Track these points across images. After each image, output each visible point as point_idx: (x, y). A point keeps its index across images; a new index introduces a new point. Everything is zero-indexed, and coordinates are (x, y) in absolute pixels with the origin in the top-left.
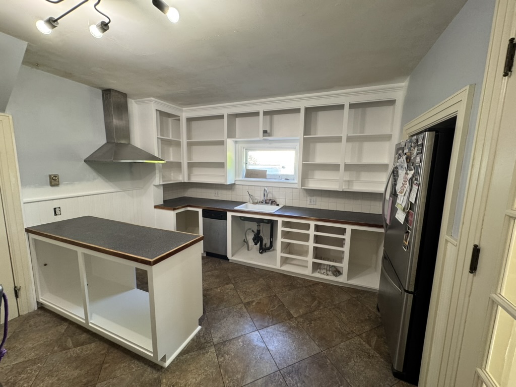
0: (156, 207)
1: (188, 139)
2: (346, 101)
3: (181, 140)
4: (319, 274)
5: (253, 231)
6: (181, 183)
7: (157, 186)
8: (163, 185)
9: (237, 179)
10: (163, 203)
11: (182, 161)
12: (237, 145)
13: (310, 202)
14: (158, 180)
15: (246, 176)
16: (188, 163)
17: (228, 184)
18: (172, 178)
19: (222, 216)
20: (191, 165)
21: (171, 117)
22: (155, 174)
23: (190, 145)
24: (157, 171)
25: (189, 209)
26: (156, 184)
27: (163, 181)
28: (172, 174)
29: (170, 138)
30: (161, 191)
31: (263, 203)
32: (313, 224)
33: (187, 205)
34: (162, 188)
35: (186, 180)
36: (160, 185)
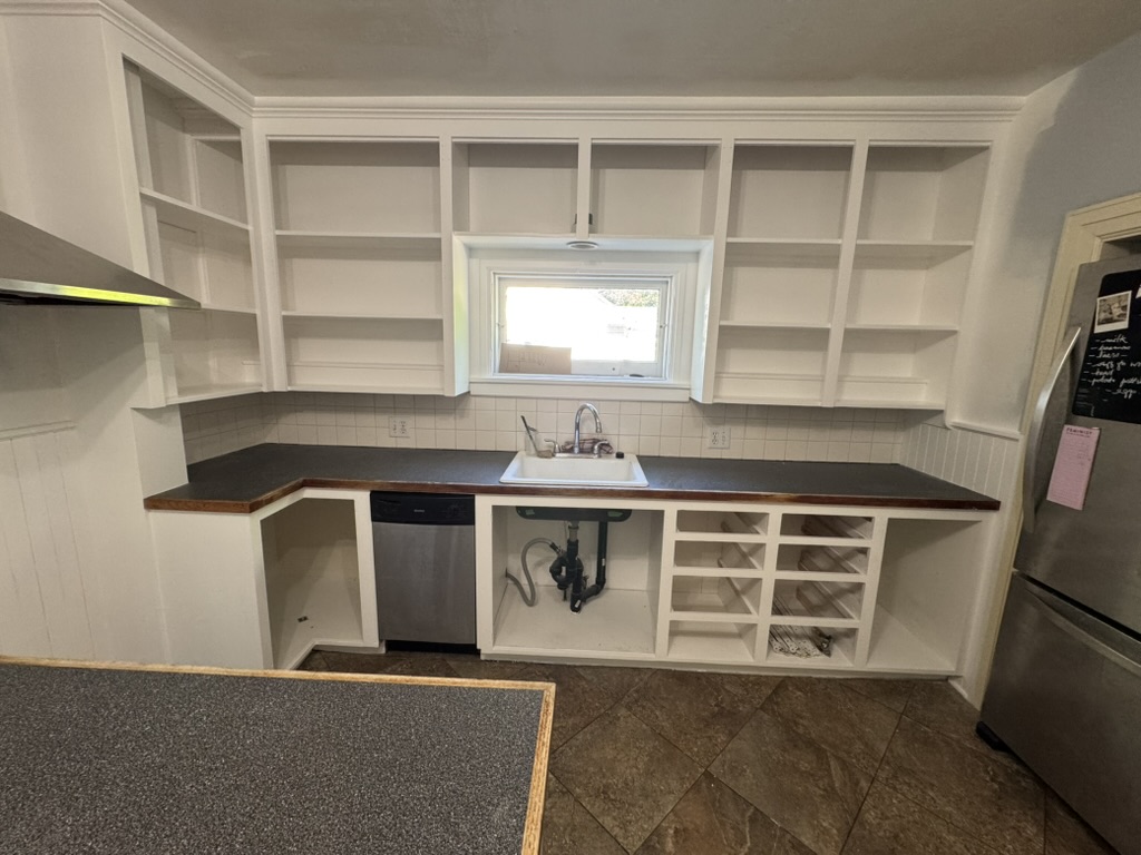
0: (153, 503)
1: (277, 228)
2: (861, 136)
3: (250, 228)
4: (782, 655)
5: (553, 547)
6: (261, 395)
7: (153, 414)
8: (183, 407)
9: (475, 377)
10: (185, 481)
11: (258, 312)
12: (474, 262)
13: (715, 440)
14: (156, 386)
15: (504, 368)
16: (286, 319)
17: (457, 394)
18: (214, 378)
19: (454, 509)
20: (296, 328)
21: (192, 132)
22: (142, 359)
23: (288, 249)
24: (151, 349)
25: (310, 493)
26: (152, 406)
27: (181, 391)
28: (212, 363)
29: (194, 206)
30: (174, 431)
31: (571, 451)
32: (775, 512)
33: (301, 479)
34: (177, 418)
35: (279, 385)
36: (170, 408)
